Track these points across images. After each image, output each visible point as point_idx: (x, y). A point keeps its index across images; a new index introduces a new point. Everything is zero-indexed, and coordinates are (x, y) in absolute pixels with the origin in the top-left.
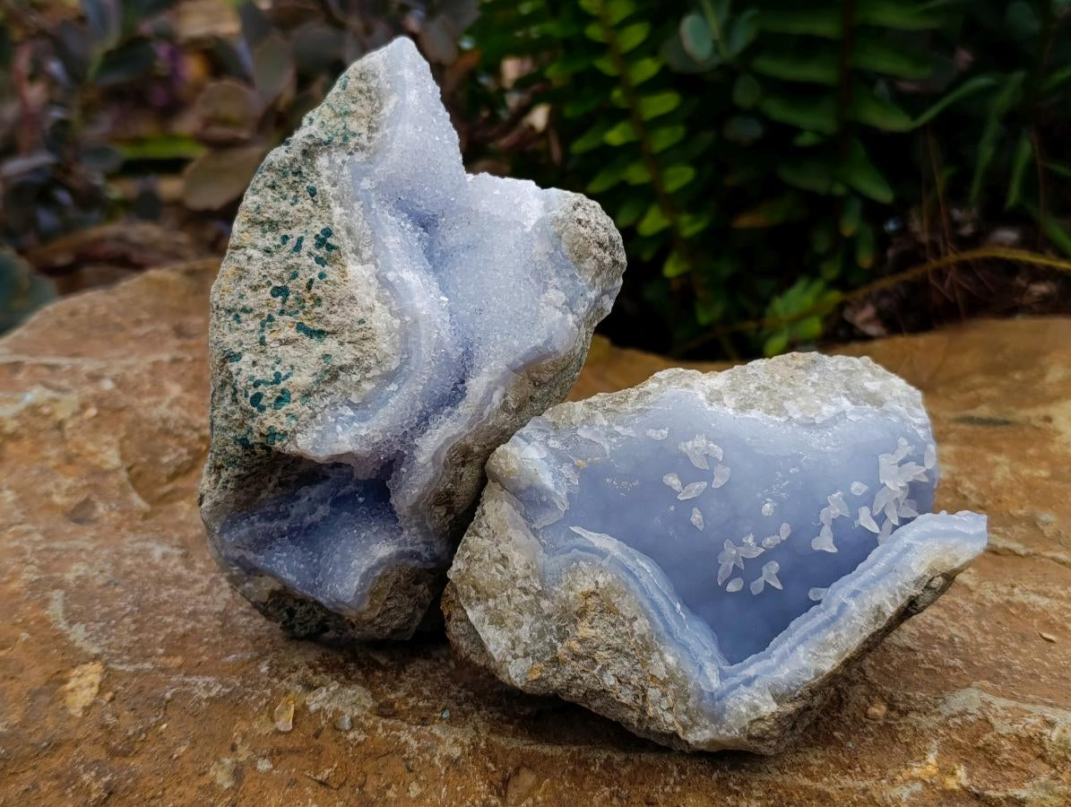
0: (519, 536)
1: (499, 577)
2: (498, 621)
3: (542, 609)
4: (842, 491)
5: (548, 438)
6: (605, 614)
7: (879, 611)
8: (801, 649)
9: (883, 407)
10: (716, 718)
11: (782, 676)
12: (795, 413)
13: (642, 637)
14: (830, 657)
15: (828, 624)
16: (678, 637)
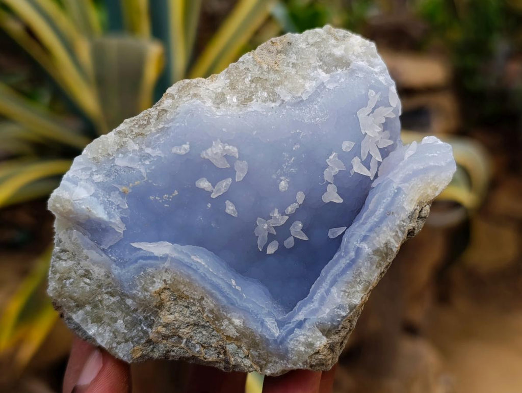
0: (94, 255)
1: (88, 288)
2: (98, 320)
3: (128, 306)
4: (335, 152)
5: (92, 174)
6: (178, 301)
7: (387, 248)
8: (334, 290)
9: (351, 67)
10: (284, 356)
11: (325, 316)
12: (285, 96)
13: (211, 311)
14: (358, 292)
15: (349, 266)
16: (239, 305)
